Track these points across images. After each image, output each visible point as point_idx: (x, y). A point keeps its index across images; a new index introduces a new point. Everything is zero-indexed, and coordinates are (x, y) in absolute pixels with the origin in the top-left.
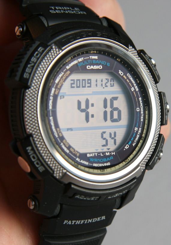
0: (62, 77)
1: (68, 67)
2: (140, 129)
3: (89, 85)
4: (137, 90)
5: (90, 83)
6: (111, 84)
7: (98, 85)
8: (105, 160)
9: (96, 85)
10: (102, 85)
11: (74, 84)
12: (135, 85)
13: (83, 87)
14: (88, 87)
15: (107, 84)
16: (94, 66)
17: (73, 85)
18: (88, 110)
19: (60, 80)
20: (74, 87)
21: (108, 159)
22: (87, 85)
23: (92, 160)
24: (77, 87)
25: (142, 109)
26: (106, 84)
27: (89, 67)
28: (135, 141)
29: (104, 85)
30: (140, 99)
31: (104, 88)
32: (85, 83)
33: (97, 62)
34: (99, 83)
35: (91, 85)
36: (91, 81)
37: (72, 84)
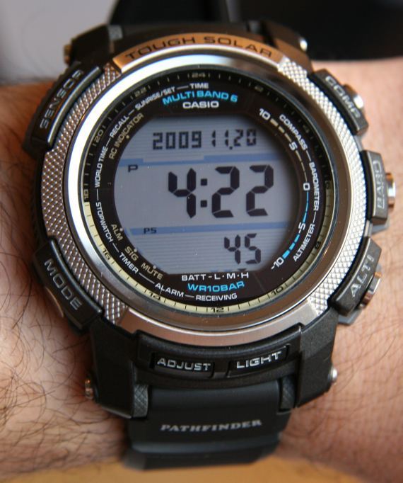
0: (124, 126)
1: (138, 107)
2: (312, 226)
3: (196, 143)
4: (304, 147)
5: (199, 140)
6: (248, 140)
7: (217, 143)
8: (224, 288)
9: (214, 143)
10: (227, 142)
11: (161, 141)
12: (299, 137)
13: (181, 147)
14: (193, 147)
15: (239, 141)
16: (200, 103)
17: (158, 145)
18: (194, 193)
19: (120, 132)
20: (161, 148)
21: (232, 286)
22: (191, 143)
23: (192, 287)
24: (168, 147)
25: (316, 185)
26: (235, 141)
27: (187, 105)
28: (299, 251)
29: (231, 143)
30: (312, 165)
31: (231, 148)
32: (187, 140)
33: (208, 94)
34: (220, 139)
35: (200, 142)
36: (200, 136)
37: (155, 142)
